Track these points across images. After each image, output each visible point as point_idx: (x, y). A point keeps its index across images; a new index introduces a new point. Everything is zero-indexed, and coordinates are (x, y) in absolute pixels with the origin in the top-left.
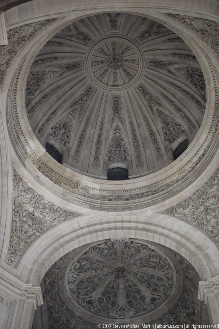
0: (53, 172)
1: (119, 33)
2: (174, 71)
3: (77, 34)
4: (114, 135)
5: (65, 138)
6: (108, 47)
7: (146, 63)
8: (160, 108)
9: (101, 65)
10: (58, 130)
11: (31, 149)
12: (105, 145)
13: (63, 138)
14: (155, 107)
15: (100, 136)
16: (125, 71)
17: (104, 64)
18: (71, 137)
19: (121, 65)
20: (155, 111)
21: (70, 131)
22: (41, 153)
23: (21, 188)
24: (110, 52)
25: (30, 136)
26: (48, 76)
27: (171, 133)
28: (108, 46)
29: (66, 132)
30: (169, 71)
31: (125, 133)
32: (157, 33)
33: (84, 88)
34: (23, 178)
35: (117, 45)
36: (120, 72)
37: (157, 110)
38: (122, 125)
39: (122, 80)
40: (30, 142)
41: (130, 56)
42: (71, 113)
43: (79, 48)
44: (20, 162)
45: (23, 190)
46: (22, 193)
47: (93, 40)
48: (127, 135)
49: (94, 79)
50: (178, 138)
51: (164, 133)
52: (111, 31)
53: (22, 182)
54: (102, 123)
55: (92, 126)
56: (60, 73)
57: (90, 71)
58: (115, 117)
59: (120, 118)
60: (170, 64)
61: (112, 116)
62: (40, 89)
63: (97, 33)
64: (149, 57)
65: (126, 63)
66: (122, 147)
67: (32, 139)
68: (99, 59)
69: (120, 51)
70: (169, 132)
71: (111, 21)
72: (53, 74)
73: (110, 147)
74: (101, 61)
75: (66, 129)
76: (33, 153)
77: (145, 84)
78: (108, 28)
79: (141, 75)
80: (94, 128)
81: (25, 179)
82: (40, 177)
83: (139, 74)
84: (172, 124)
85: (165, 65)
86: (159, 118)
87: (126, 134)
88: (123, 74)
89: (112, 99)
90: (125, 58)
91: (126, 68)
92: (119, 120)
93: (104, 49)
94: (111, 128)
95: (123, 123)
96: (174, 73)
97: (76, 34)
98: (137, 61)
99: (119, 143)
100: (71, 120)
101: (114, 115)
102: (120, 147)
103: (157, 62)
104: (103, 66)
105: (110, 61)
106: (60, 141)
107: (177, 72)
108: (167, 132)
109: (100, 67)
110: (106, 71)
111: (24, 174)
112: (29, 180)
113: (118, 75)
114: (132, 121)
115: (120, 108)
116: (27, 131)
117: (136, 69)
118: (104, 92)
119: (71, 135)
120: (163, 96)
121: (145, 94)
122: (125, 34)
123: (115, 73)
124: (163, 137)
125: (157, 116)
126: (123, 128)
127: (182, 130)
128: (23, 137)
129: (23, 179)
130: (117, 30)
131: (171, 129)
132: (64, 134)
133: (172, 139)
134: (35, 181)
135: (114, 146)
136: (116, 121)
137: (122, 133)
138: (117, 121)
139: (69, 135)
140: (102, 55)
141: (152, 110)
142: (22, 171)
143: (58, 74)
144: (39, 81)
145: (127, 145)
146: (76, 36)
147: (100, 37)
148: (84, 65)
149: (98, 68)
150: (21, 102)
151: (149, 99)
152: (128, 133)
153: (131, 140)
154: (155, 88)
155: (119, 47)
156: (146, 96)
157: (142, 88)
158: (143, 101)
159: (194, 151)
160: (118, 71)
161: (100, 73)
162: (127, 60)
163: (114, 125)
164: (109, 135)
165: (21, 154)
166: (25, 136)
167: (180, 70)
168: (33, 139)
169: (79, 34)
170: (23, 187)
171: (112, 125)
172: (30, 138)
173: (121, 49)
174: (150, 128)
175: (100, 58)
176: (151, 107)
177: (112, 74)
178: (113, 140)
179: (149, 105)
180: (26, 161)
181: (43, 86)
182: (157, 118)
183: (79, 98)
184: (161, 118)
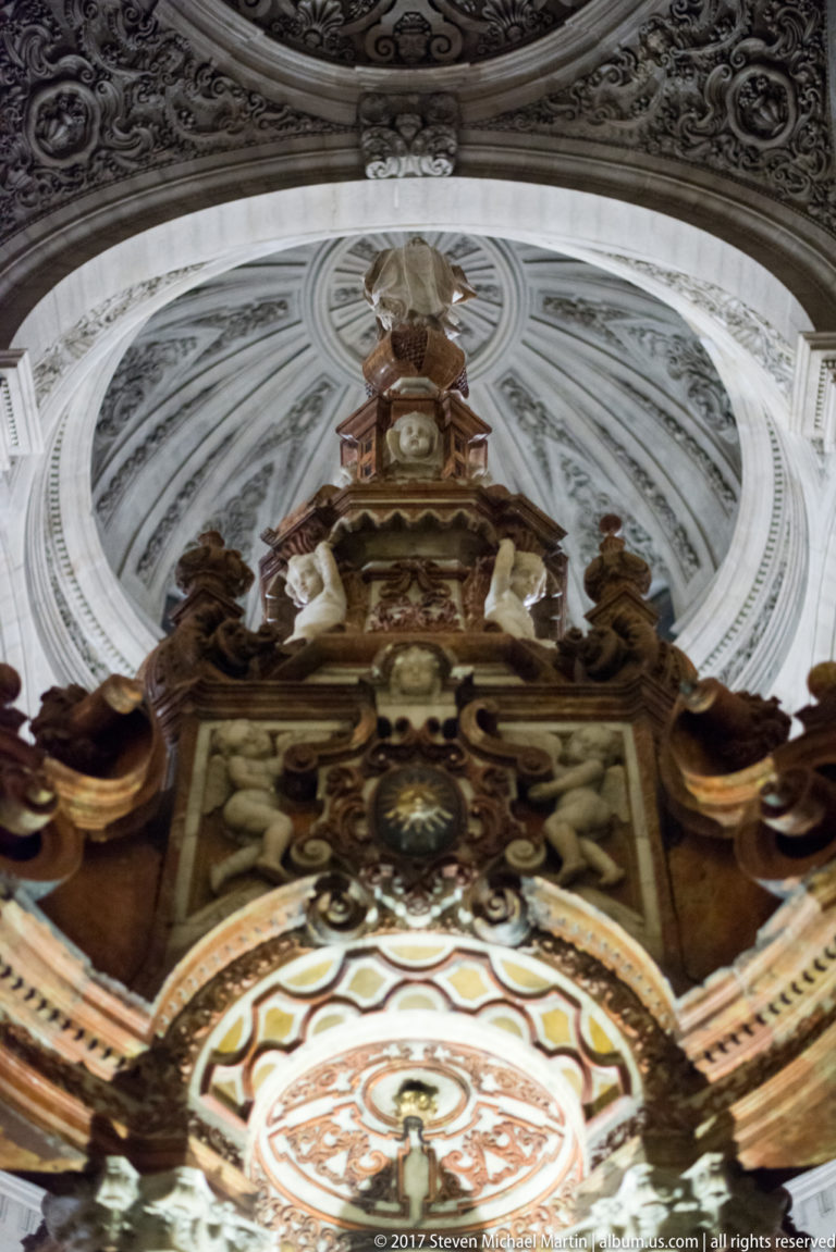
97: (547, 437)
143: (627, 322)
146: (548, 429)
169: (536, 432)
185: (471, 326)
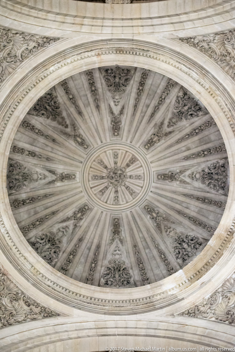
0: (210, 263)
1: (79, 172)
2: (119, 107)
3: (74, 219)
4: (198, 180)
5: (193, 244)
6: (98, 184)
7: (116, 141)
8: (166, 122)
9: (120, 194)
10: (182, 251)
11: (173, 289)
12: (208, 192)
13: (193, 245)
14: (166, 129)
15: (198, 199)
16: (128, 165)
17: (119, 190)
18: (193, 236)
19: (121, 170)
20: (171, 129)
21: (187, 237)
22: (183, 276)
23: (207, 309)
24: (105, 183)
25: (157, 288)
26: (117, 257)
27: (191, 108)
28: (96, 185)
29: (187, 241)
30: (121, 112)
31: (196, 167)
32: (74, 127)
33: (143, 216)
34: (195, 305)
35: (96, 174)
36: (129, 171)
37: (168, 126)
38: (188, 169)
39: (138, 169)
40: (164, 288)
41: (109, 158)
42: (168, 233)
43: (93, 218)
44: (174, 305)
45: (209, 306)
46: (214, 308)
47: (87, 202)
48: (199, 164)
49: (134, 202)
50: (195, 100)
51: (191, 118)
52: (77, 181)
53: (200, 307)
54: (184, 195)
55: (187, 208)
56: (119, 242)
57: (123, 207)
58: (179, 179)
59: (180, 172)
60: (112, 112)
61: (178, 182)
62: (128, 268)
63: (77, 197)
64: (108, 137)
65: (119, 164)
66: (211, 171)
67: (161, 285)
68: (113, 195)
69: (104, 171)
70: (190, 111)
71: (62, 180)
72: (117, 251)
73: (210, 186)
74: (115, 193)
75: (183, 241)
76: (180, 286)
77: (141, 141)
78: (72, 184)
79: (131, 147)
80: (189, 205)
81: (197, 301)
82: (204, 281)
83: (130, 149)
84: (180, 108)
85: (114, 118)
86: (176, 124)
87: (197, 165)
88: (131, 168)
89: (160, 182)
90: (113, 165)
91: (124, 165)
92: (183, 173)
93: (100, 189)
94: (191, 184)
95: (187, 168)
96: (122, 107)
97: (73, 221)
98: (115, 151)
99: (207, 175)
100: (176, 233)
101: (178, 180)
102: (212, 173)
103: (113, 127)
104: (121, 191)
105: (116, 183)
106: (195, 250)
107: (120, 104)
108: (190, 113)
109: (122, 194)
110: (127, 188)
111: (191, 302)
112: (200, 297)
113: (133, 173)
114: (183, 158)
115: (170, 172)
116: (150, 291)
117: (125, 152)
118: (151, 192)
119: (191, 235)
120: (151, 119)
121: (152, 142)
122: (81, 165)
123: (130, 177)
124: (196, 119)
125: (175, 126)
126: (191, 168)
127: (182, 94)
128: (155, 297)
129: (197, 304)
130: (76, 173)
131: (186, 108)
132: (189, 244)
133: (197, 106)
134: (204, 288)
135: (210, 181)
136: (183, 178)
137: (197, 170)
138: (184, 176)
139: (190, 238)
140: (108, 192)
141: (170, 133)
142: (186, 305)
143: (120, 245)
144: (119, 268)
145: (209, 164)
146: (76, 221)
147: (83, 194)
148: (116, 213)
149: (123, 197)
150: (109, 294)
151: (157, 137)
152: (196, 162)
153: (202, 159)
154: (144, 129)
155: (99, 172)
156: (154, 140)
157: (145, 145)
158: (161, 144)
159: (186, 77)
160: (129, 174)
161: (129, 195)
162: (116, 163)
163: (188, 180)
164: (198, 187)
165: (167, 302)
166: (156, 293)
167: (115, 100)
168: (162, 283)
169: (75, 217)
170: (205, 306)
171: (188, 183)
172: (160, 288)
173: (101, 170)
174: (188, 135)
175: (111, 194)
176: (167, 134)
177: (131, 181)
178: (203, 182)
179: (165, 136)
180: (178, 298)
181: (127, 264)
182: (177, 126)
183: (154, 222)
184: (177, 122)
185: (104, 195)
